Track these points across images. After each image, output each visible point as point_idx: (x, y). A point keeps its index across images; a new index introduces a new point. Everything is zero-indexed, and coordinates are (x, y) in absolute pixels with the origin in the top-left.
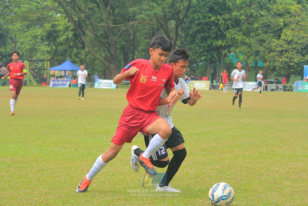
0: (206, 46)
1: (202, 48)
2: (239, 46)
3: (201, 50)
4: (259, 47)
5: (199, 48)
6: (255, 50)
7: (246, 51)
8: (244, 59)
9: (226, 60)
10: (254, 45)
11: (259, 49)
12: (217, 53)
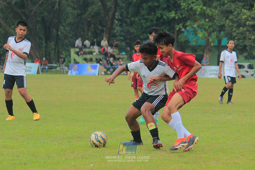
0: (155, 19)
1: (149, 21)
2: (198, 19)
3: (148, 24)
4: (224, 21)
5: (145, 21)
6: (219, 23)
7: (207, 25)
8: (204, 36)
9: (180, 38)
10: (218, 18)
11: (224, 23)
12: (168, 28)
